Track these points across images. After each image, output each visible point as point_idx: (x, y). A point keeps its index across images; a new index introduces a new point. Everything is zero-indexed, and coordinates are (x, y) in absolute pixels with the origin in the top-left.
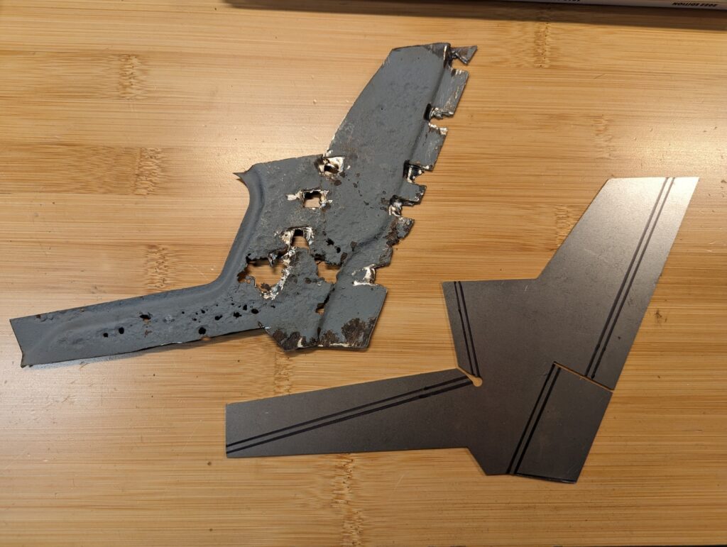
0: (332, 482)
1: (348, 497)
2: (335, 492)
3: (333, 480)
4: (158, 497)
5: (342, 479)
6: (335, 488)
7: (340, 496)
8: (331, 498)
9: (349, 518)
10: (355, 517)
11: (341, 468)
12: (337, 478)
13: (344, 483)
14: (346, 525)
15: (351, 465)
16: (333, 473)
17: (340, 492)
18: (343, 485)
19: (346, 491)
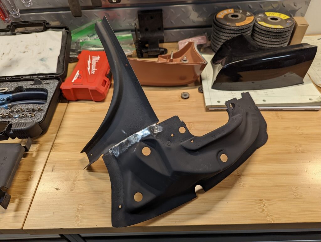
0: (260, 206)
1: (266, 210)
5: (263, 206)
7: (263, 210)
9: (268, 215)
10: (269, 215)
11: (262, 203)
14: (268, 217)
16: (260, 204)
19: (265, 209)
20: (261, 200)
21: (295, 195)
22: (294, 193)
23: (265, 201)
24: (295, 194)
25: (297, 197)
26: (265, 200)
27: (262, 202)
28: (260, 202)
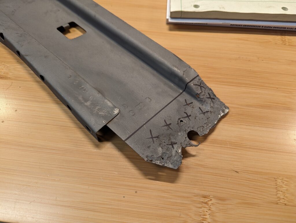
2: (202, 216)
3: (201, 209)
4: (108, 206)
5: (206, 210)
6: (201, 214)
7: (204, 219)
8: (200, 220)
11: (205, 203)
12: (203, 209)
13: (207, 212)
15: (210, 202)
16: (200, 205)
17: (205, 217)
18: (206, 213)
19: (208, 217)
20: (205, 197)
21: (278, 197)
22: (279, 192)
23: (214, 201)
24: (279, 195)
25: (281, 201)
26: (215, 197)
27: (206, 200)
28: (202, 200)
